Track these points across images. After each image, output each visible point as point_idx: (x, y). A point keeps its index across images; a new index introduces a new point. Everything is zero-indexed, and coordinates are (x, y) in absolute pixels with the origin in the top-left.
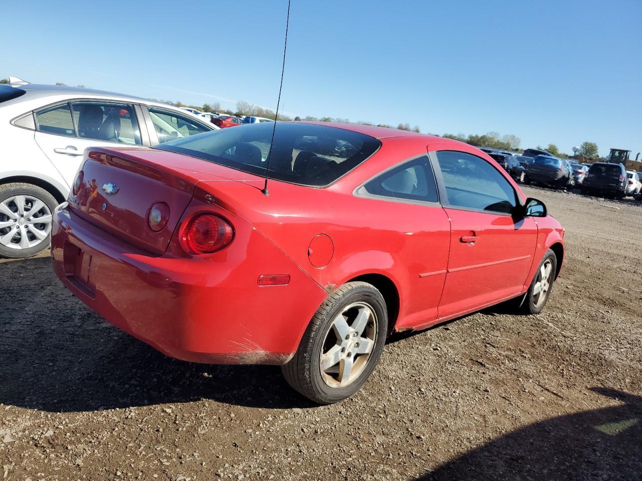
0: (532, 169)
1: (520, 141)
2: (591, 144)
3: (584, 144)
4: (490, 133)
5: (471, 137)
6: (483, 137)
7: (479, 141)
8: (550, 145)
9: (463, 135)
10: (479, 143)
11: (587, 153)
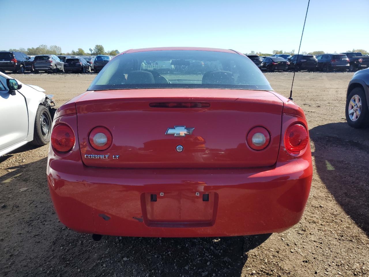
0: (97, 64)
1: (61, 49)
2: (100, 46)
3: (96, 47)
4: (41, 46)
5: (29, 49)
6: (37, 49)
7: (35, 51)
8: (78, 49)
9: (23, 49)
10: (36, 53)
11: (99, 51)
